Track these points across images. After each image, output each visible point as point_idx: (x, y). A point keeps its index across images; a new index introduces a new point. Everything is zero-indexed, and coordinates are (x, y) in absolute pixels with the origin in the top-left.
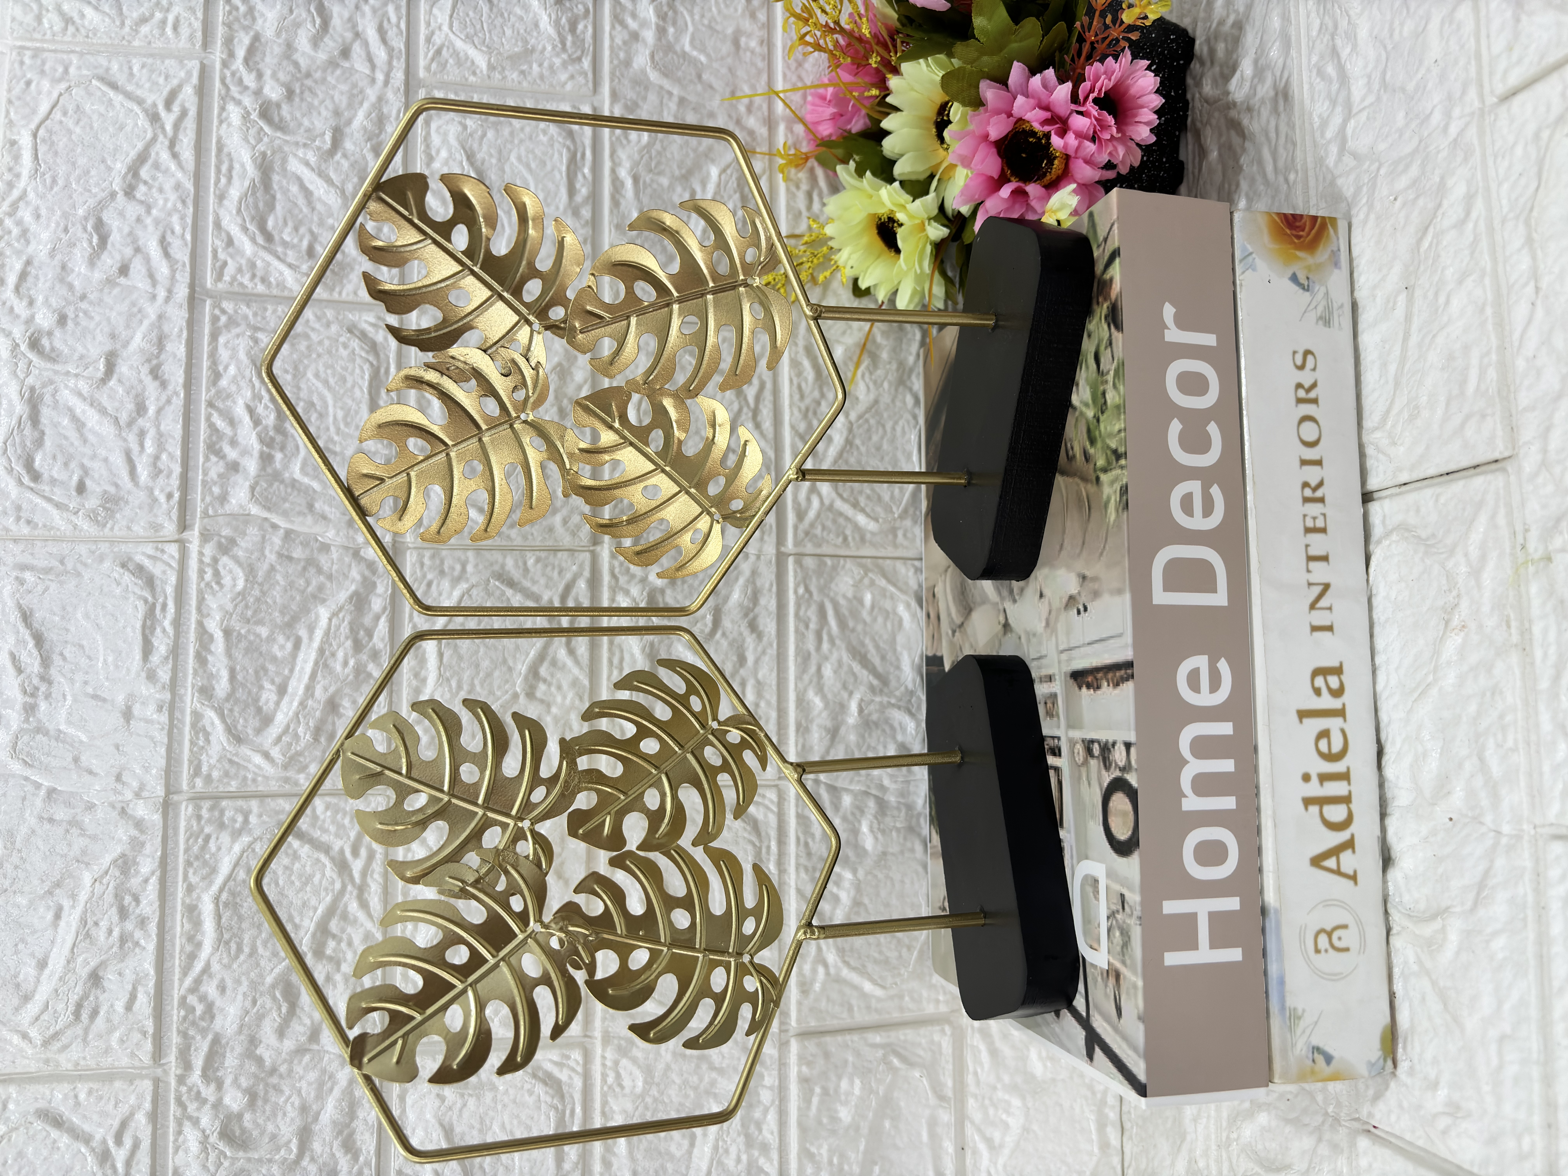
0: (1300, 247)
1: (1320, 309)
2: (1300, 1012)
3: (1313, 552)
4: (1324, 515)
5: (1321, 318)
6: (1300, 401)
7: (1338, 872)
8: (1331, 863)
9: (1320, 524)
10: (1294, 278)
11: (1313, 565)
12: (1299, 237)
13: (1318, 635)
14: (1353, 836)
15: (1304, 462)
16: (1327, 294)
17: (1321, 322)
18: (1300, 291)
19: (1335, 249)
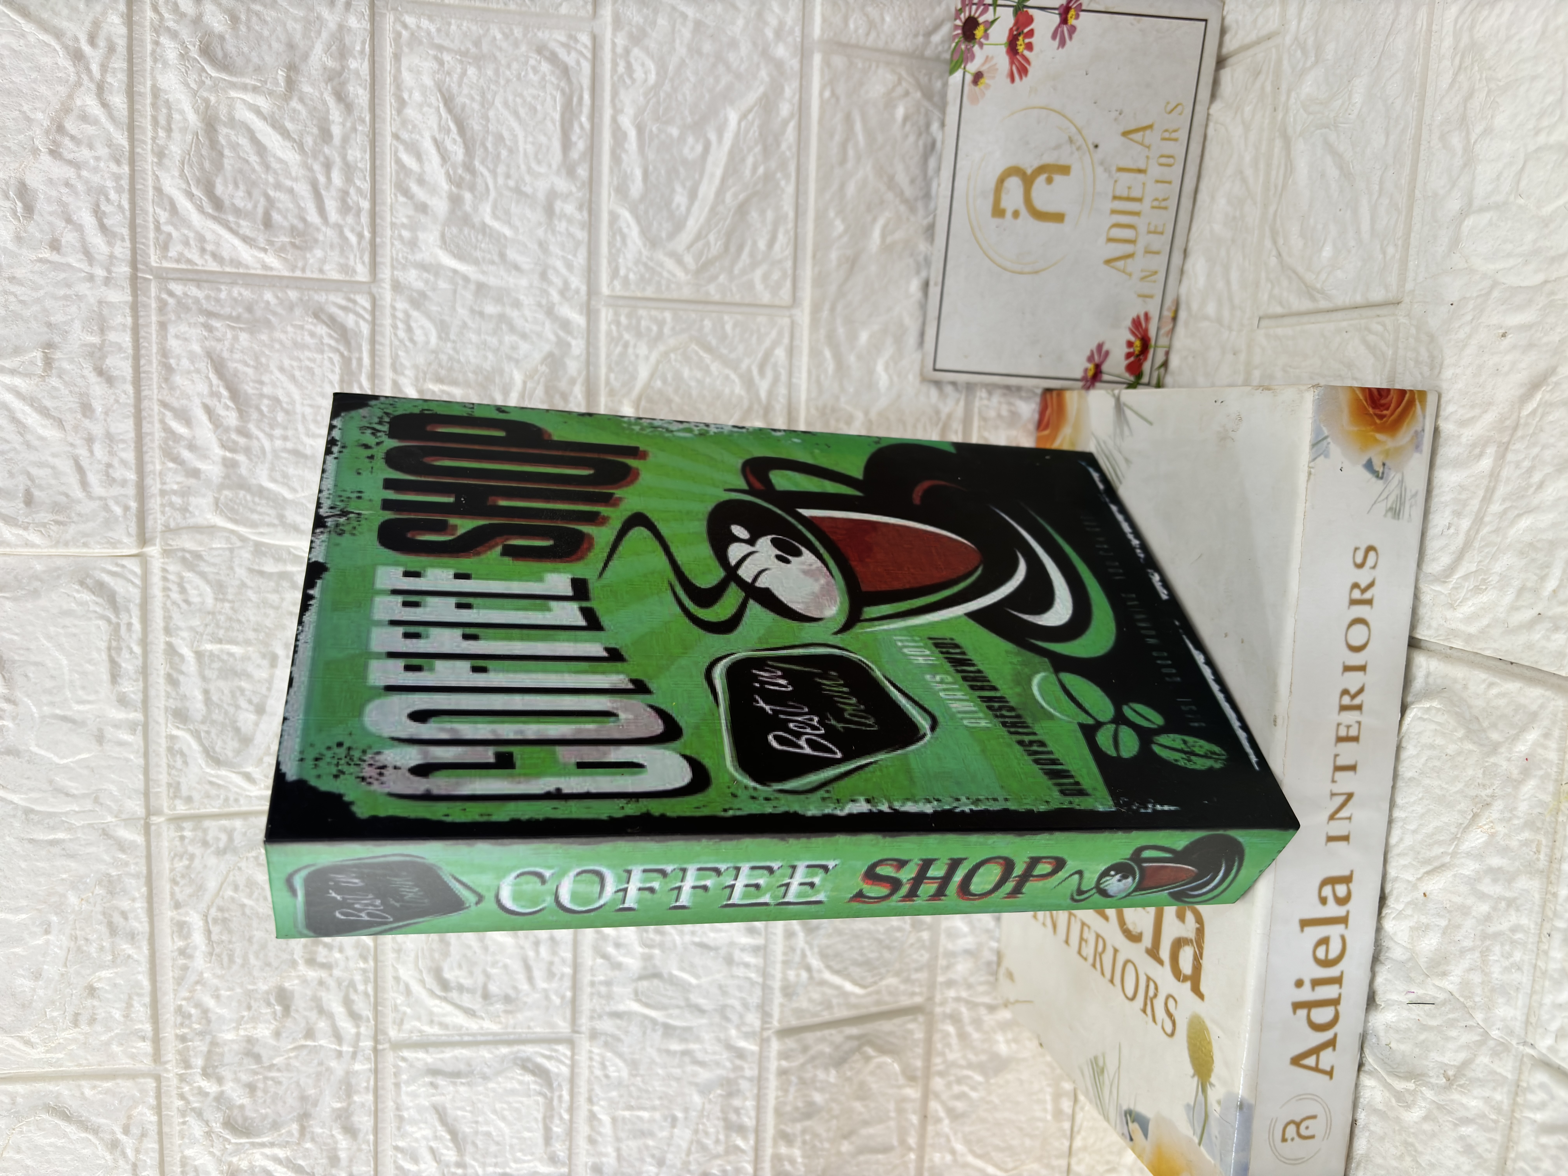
0: (1380, 428)
1: (1391, 499)
3: (1341, 762)
4: (1359, 723)
5: (1391, 509)
6: (1354, 602)
7: (1315, 1069)
8: (1311, 1061)
9: (1353, 732)
10: (1368, 465)
11: (1338, 775)
12: (1380, 417)
13: (1333, 845)
14: (1336, 1035)
15: (1347, 669)
16: (1402, 481)
17: (1390, 514)
18: (1374, 479)
19: (1419, 429)
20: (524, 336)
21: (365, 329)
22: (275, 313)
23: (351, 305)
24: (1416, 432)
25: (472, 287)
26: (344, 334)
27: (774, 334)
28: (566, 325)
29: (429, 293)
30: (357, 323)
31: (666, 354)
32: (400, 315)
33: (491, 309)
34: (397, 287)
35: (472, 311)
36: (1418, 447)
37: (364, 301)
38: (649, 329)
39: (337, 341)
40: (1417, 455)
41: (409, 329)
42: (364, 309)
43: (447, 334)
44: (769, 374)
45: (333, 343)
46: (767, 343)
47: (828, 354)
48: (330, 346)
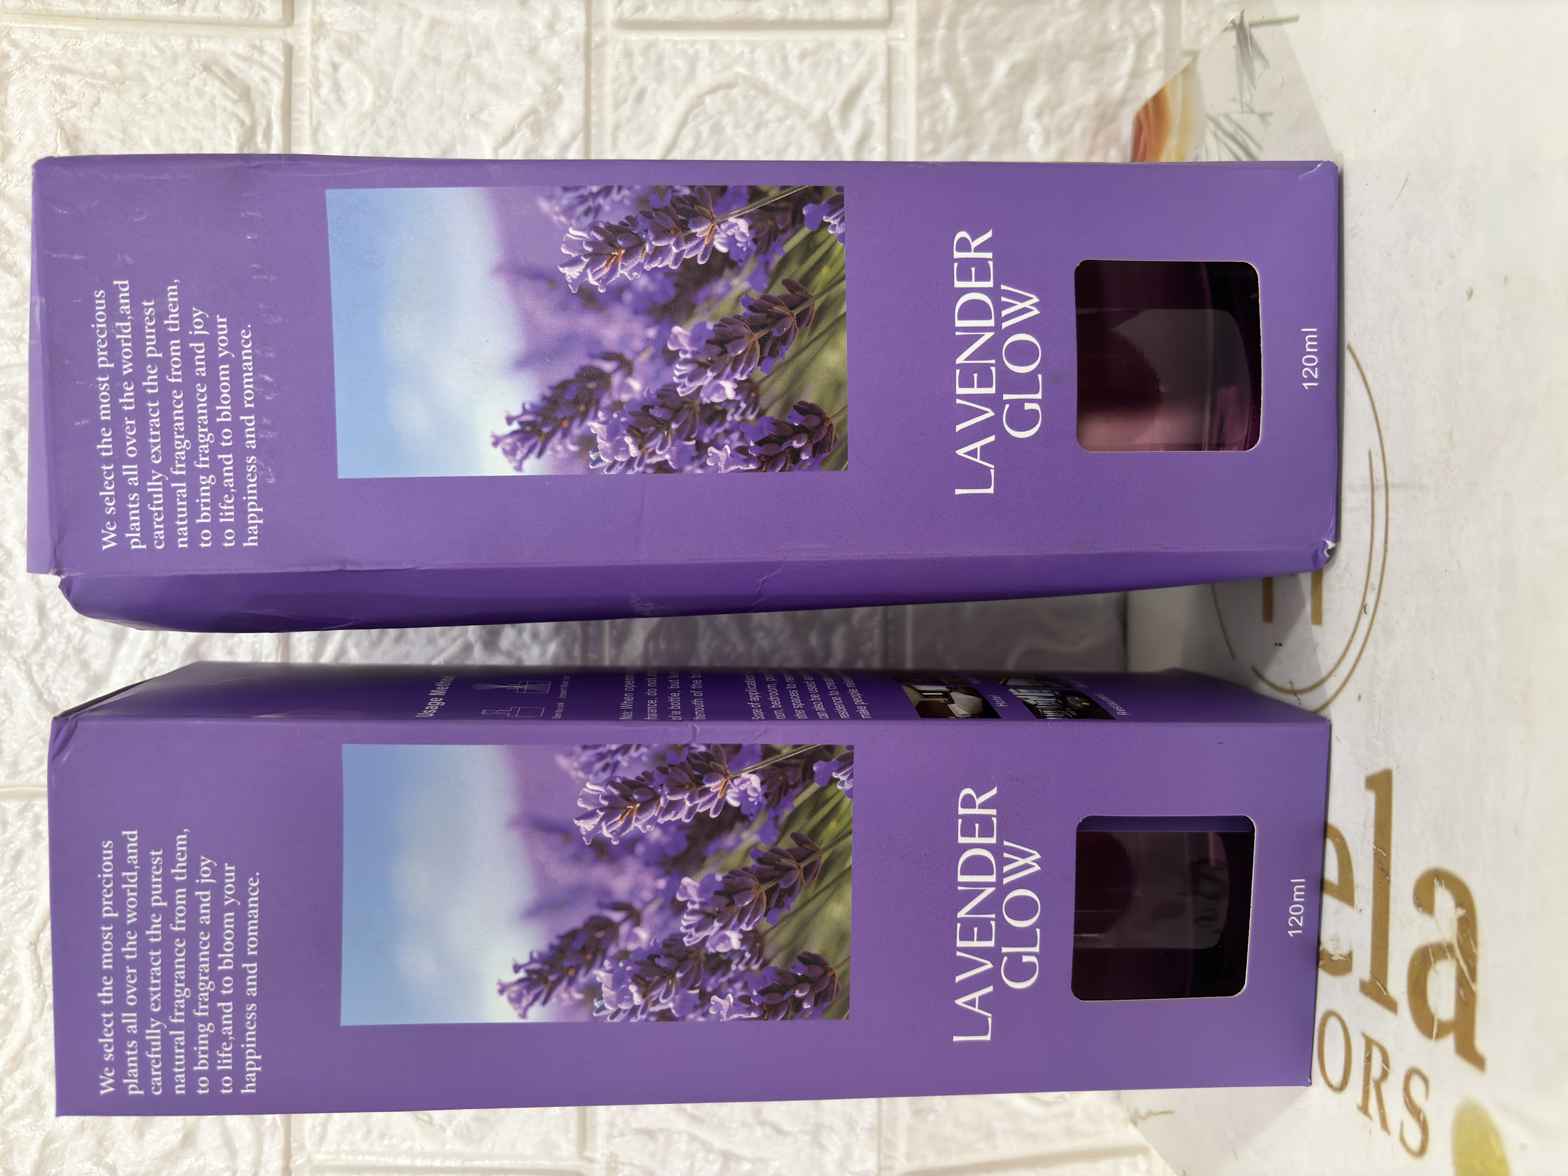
20: (496, 88)
21: (277, 89)
22: (151, 68)
23: (256, 56)
25: (424, 24)
26: (246, 95)
27: (862, 65)
28: (554, 69)
29: (364, 36)
30: (265, 81)
31: (699, 101)
32: (323, 65)
33: (450, 54)
34: (319, 28)
35: (424, 56)
37: (274, 50)
38: (675, 69)
39: (235, 102)
41: (337, 88)
42: (275, 59)
43: (389, 90)
44: (857, 123)
45: (229, 106)
46: (852, 78)
47: (946, 93)
48: (225, 109)
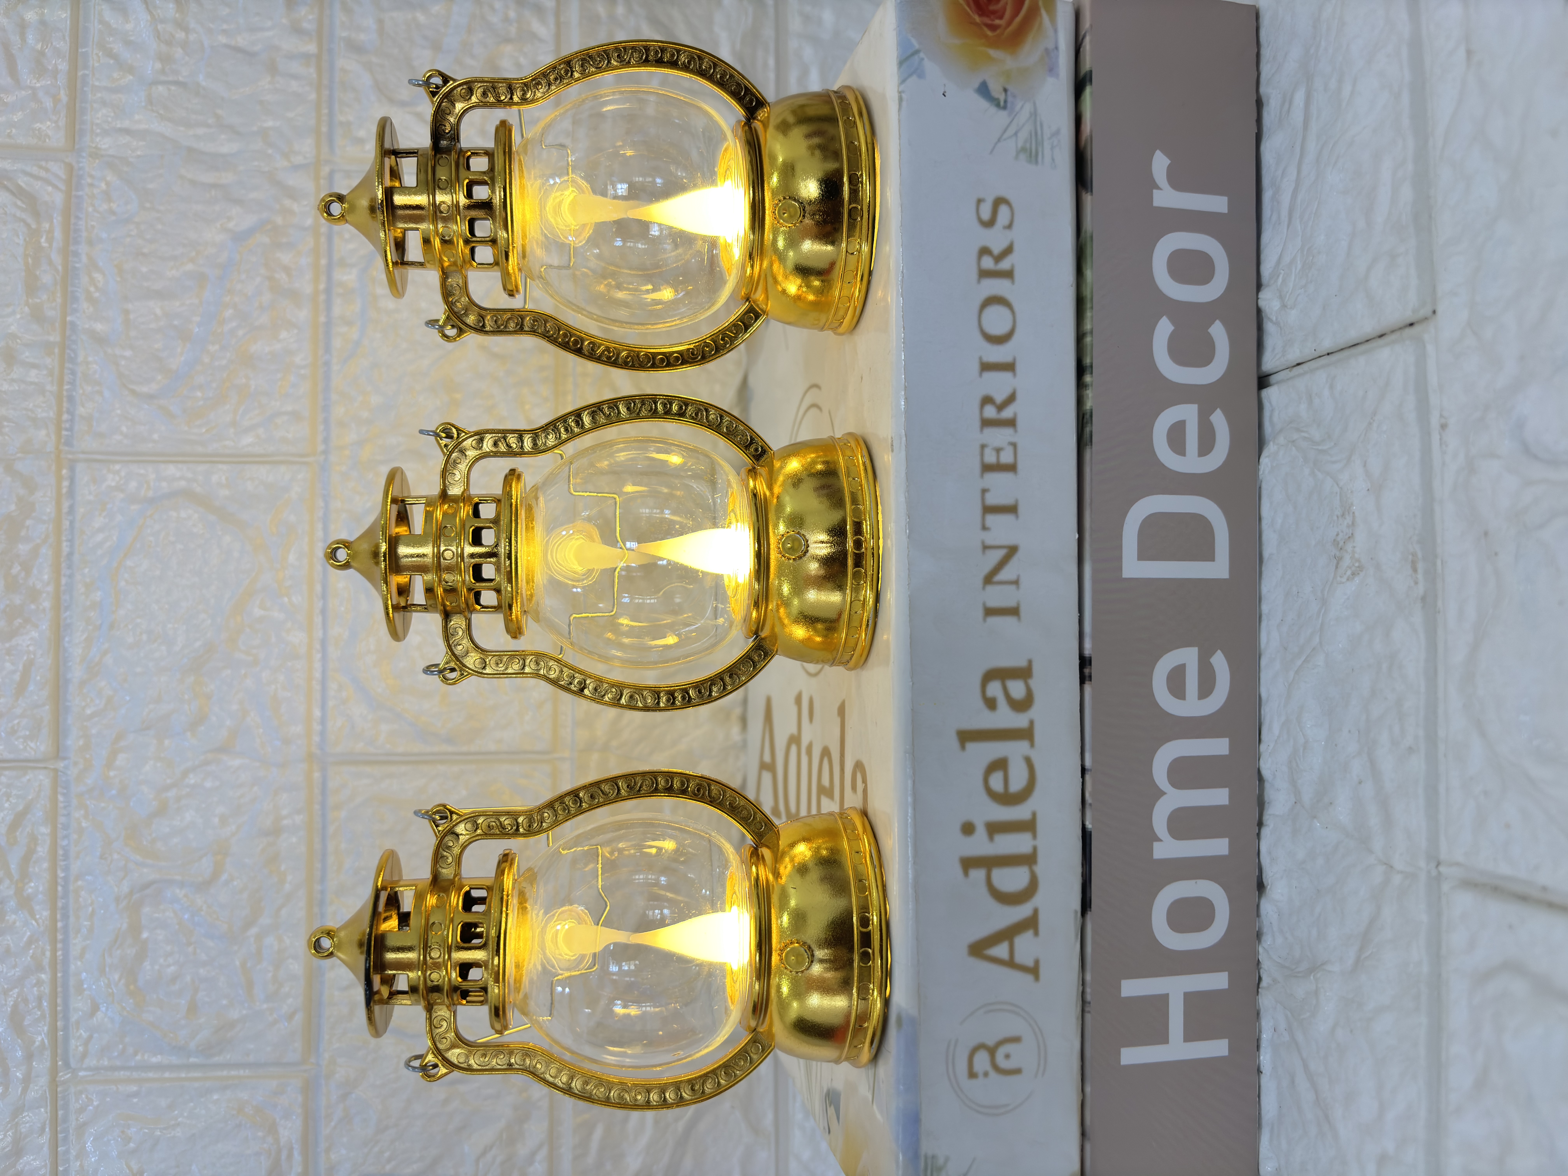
0: (995, 44)
1: (1023, 135)
2: (941, 1161)
3: (992, 499)
4: (1014, 445)
5: (1023, 149)
6: (983, 274)
7: (1010, 963)
8: (1001, 951)
9: (1006, 458)
10: (984, 90)
11: (991, 519)
12: (993, 28)
13: (995, 621)
14: (1036, 912)
15: (986, 367)
16: (1034, 114)
17: (1022, 157)
18: (993, 110)
19: (1051, 46)
24: (1047, 50)
36: (1052, 70)
40: (1050, 80)
